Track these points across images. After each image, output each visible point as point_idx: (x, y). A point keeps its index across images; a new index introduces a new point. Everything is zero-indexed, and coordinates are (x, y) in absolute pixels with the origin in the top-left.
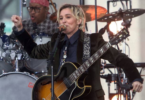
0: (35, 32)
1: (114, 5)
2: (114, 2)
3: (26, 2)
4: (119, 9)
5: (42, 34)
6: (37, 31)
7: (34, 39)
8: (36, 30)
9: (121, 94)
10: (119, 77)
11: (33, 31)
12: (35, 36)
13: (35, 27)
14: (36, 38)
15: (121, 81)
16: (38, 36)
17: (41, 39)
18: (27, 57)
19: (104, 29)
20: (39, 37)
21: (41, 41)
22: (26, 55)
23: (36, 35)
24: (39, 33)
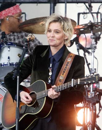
1: (85, 17)
2: (84, 15)
4: (89, 21)
5: (10, 44)
7: (2, 48)
8: (5, 39)
9: (87, 107)
10: (86, 90)
11: (1, 40)
12: (3, 45)
13: (3, 36)
14: (4, 47)
15: (88, 94)
16: (6, 45)
17: (9, 49)
19: (72, 41)
20: (8, 47)
21: (9, 51)
23: (4, 44)
24: (7, 43)
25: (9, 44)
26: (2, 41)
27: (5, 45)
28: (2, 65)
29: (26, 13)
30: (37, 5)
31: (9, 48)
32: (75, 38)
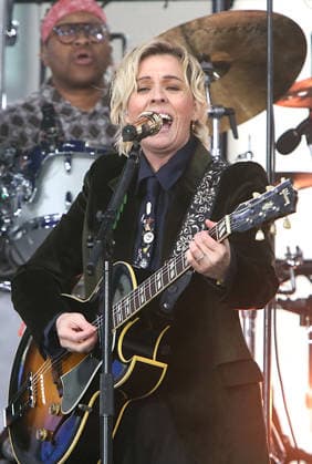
0: (50, 136)
3: (16, 28)
5: (72, 146)
6: (55, 135)
7: (43, 163)
8: (53, 129)
11: (42, 134)
12: (48, 151)
16: (57, 151)
17: (67, 164)
18: (16, 228)
19: (295, 133)
21: (69, 171)
22: (12, 222)
23: (52, 148)
24: (62, 143)
25: (68, 149)
26: (45, 137)
27: (54, 152)
28: (44, 224)
29: (128, 37)
30: (166, 6)
31: (69, 161)
32: (305, 121)
